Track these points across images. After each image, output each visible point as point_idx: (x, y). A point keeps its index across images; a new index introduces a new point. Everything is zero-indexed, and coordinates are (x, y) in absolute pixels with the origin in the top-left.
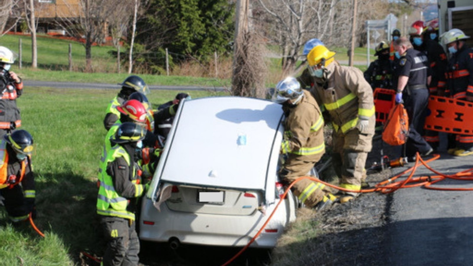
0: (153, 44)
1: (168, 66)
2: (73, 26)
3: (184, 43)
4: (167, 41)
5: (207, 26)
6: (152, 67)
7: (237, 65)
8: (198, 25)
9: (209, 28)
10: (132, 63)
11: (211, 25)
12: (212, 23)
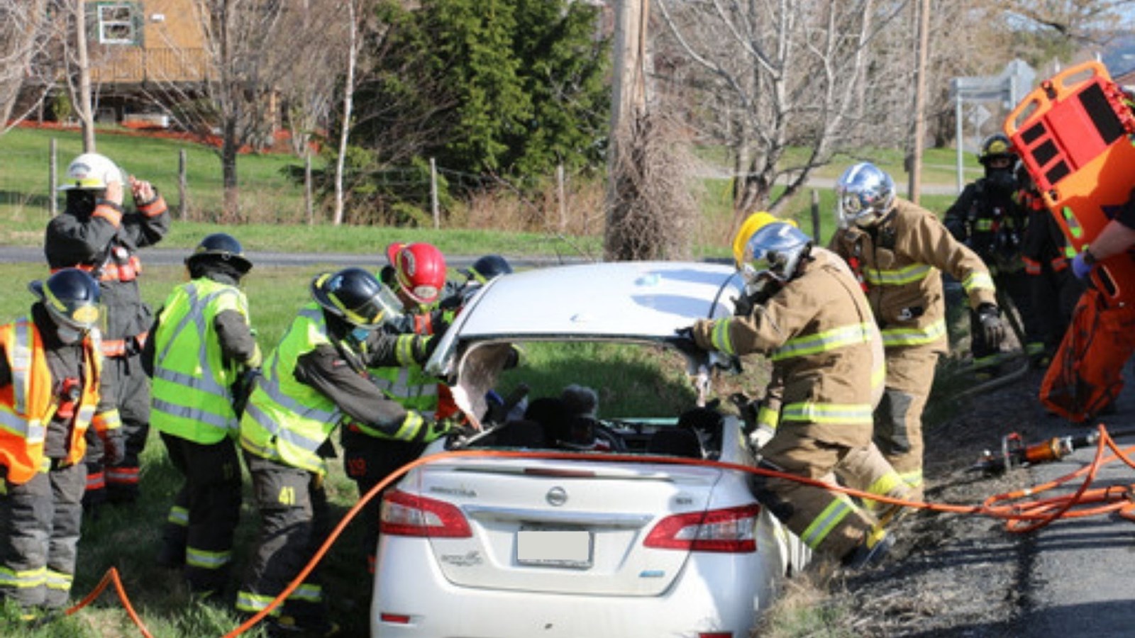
0: (398, 148)
1: (436, 203)
2: (189, 104)
3: (476, 143)
4: (433, 139)
5: (535, 100)
6: (396, 207)
7: (618, 200)
8: (514, 96)
9: (542, 103)
10: (344, 197)
11: (546, 97)
12: (551, 91)
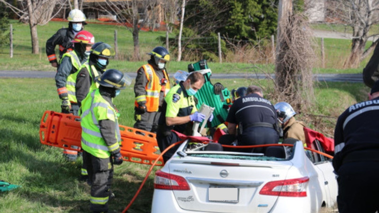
0: (204, 29)
1: (220, 52)
3: (238, 26)
4: (219, 25)
5: (263, 7)
6: (204, 53)
7: (280, 51)
8: (253, 6)
9: (266, 9)
10: (182, 49)
11: (268, 6)
12: (269, 4)
